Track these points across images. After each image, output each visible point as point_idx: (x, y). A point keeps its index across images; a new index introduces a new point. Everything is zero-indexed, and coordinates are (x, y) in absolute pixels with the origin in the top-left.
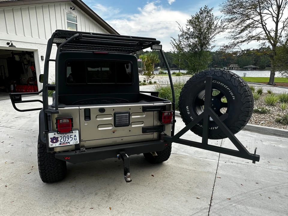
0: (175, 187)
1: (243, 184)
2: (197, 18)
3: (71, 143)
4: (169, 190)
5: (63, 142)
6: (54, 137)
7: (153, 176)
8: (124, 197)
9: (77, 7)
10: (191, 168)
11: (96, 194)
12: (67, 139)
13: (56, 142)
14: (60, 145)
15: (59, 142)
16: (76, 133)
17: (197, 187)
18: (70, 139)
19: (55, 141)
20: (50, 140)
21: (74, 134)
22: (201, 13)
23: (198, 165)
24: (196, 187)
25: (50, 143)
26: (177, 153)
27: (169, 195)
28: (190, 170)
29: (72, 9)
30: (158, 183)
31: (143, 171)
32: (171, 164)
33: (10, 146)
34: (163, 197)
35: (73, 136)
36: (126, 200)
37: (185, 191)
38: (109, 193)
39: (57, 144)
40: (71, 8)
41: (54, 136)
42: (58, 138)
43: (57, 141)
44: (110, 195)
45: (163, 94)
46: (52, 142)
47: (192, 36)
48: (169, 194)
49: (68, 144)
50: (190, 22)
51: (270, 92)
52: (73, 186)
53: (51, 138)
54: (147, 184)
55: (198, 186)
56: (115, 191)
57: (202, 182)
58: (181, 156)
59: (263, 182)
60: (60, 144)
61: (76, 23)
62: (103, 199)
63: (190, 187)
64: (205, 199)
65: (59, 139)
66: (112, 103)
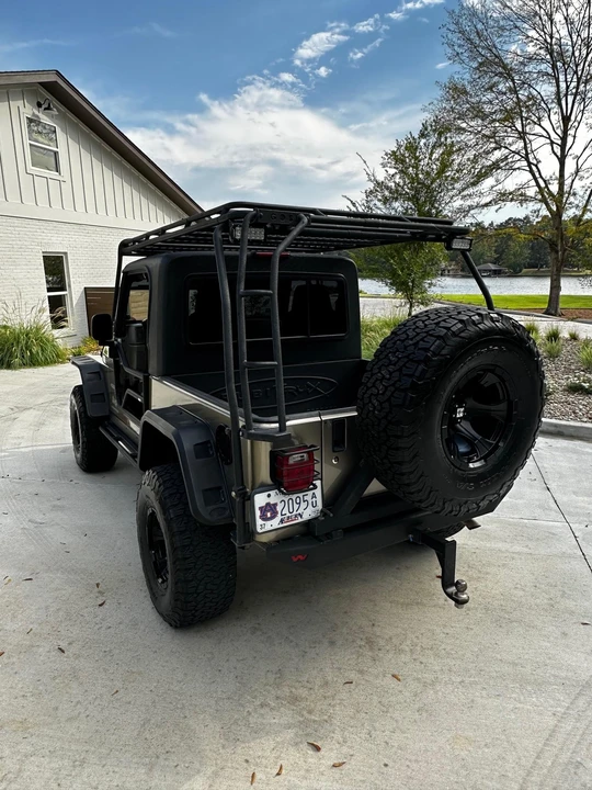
0: (513, 601)
2: (412, 147)
3: (306, 516)
4: (505, 611)
5: (289, 514)
6: (268, 504)
9: (55, 102)
10: (518, 548)
12: (296, 506)
13: (273, 517)
14: (281, 526)
15: (279, 517)
16: (318, 486)
17: (565, 595)
18: (303, 505)
19: (269, 515)
20: (258, 513)
22: (422, 135)
23: (529, 539)
24: (563, 596)
25: (259, 522)
27: (515, 624)
28: (519, 554)
29: (43, 107)
31: (408, 568)
35: (309, 498)
36: (418, 649)
37: (545, 610)
38: (362, 636)
39: (275, 523)
40: (39, 105)
41: (268, 500)
42: (275, 505)
43: (274, 515)
46: (264, 518)
48: (510, 621)
49: (300, 520)
50: (396, 157)
53: (261, 508)
55: (564, 592)
60: (282, 521)
61: (55, 149)
62: (359, 654)
63: (547, 596)
65: (279, 508)
66: (297, 390)
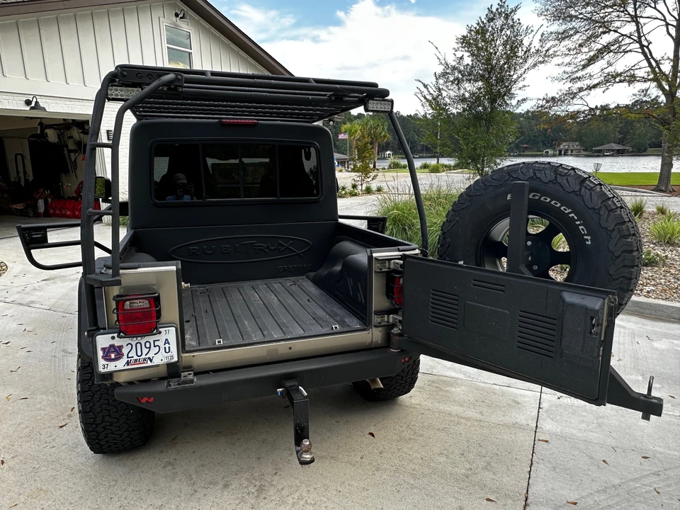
0: (429, 466)
1: (607, 460)
2: (481, 31)
3: (157, 361)
4: (414, 476)
5: (136, 357)
6: (112, 346)
7: (372, 435)
8: (297, 494)
9: (191, 13)
10: (471, 413)
11: (226, 486)
13: (117, 359)
14: (127, 367)
15: (125, 360)
16: (170, 334)
17: (487, 467)
18: (154, 350)
19: (113, 356)
20: (100, 354)
21: (162, 337)
22: (491, 20)
23: (489, 406)
24: (485, 468)
25: (101, 362)
26: (435, 372)
27: (415, 490)
28: (468, 419)
29: (180, 16)
30: (385, 455)
31: (347, 422)
32: (418, 402)
33: (23, 353)
34: (396, 495)
35: (161, 343)
36: (302, 503)
37: (457, 480)
38: (258, 483)
39: (120, 364)
40: (177, 15)
41: (112, 342)
42: (121, 347)
43: (119, 356)
44: (261, 489)
45: (399, 220)
46: (107, 357)
47: (469, 75)
48: (413, 487)
49: (149, 364)
50: (465, 41)
51: (662, 211)
52: (169, 463)
53: (103, 349)
54: (358, 459)
55: (489, 464)
56: (276, 478)
57: (499, 453)
58: (445, 379)
59: (660, 453)
60: (128, 363)
61: (189, 51)
62: (243, 500)
63: (468, 466)
64: (510, 502)
65: (125, 351)
66: (268, 248)
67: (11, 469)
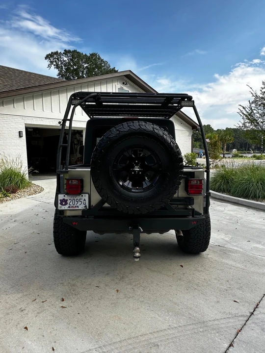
0: (207, 283)
3: (80, 208)
4: (197, 285)
5: (72, 205)
7: (182, 266)
8: (138, 282)
10: (239, 265)
11: (108, 274)
12: (76, 203)
13: (65, 205)
14: (68, 209)
15: (68, 206)
16: (86, 197)
17: (240, 288)
18: (79, 203)
19: (64, 203)
20: (59, 202)
21: (83, 198)
23: (251, 263)
24: (239, 289)
25: (59, 205)
26: (226, 246)
27: (196, 291)
28: (237, 267)
29: (125, 84)
30: (186, 275)
31: (171, 259)
32: (211, 257)
33: (42, 219)
34: (186, 291)
35: (82, 200)
36: (139, 286)
37: (220, 291)
38: (121, 276)
39: (66, 207)
40: (123, 83)
41: (64, 198)
42: (67, 200)
43: (66, 204)
44: (123, 278)
46: (61, 204)
48: (195, 289)
49: (77, 208)
53: (60, 200)
54: (171, 274)
55: (242, 287)
56: (130, 275)
57: (249, 284)
58: (230, 250)
60: (69, 207)
62: (113, 280)
63: (229, 286)
64: (247, 304)
65: (68, 202)
67: (28, 255)
